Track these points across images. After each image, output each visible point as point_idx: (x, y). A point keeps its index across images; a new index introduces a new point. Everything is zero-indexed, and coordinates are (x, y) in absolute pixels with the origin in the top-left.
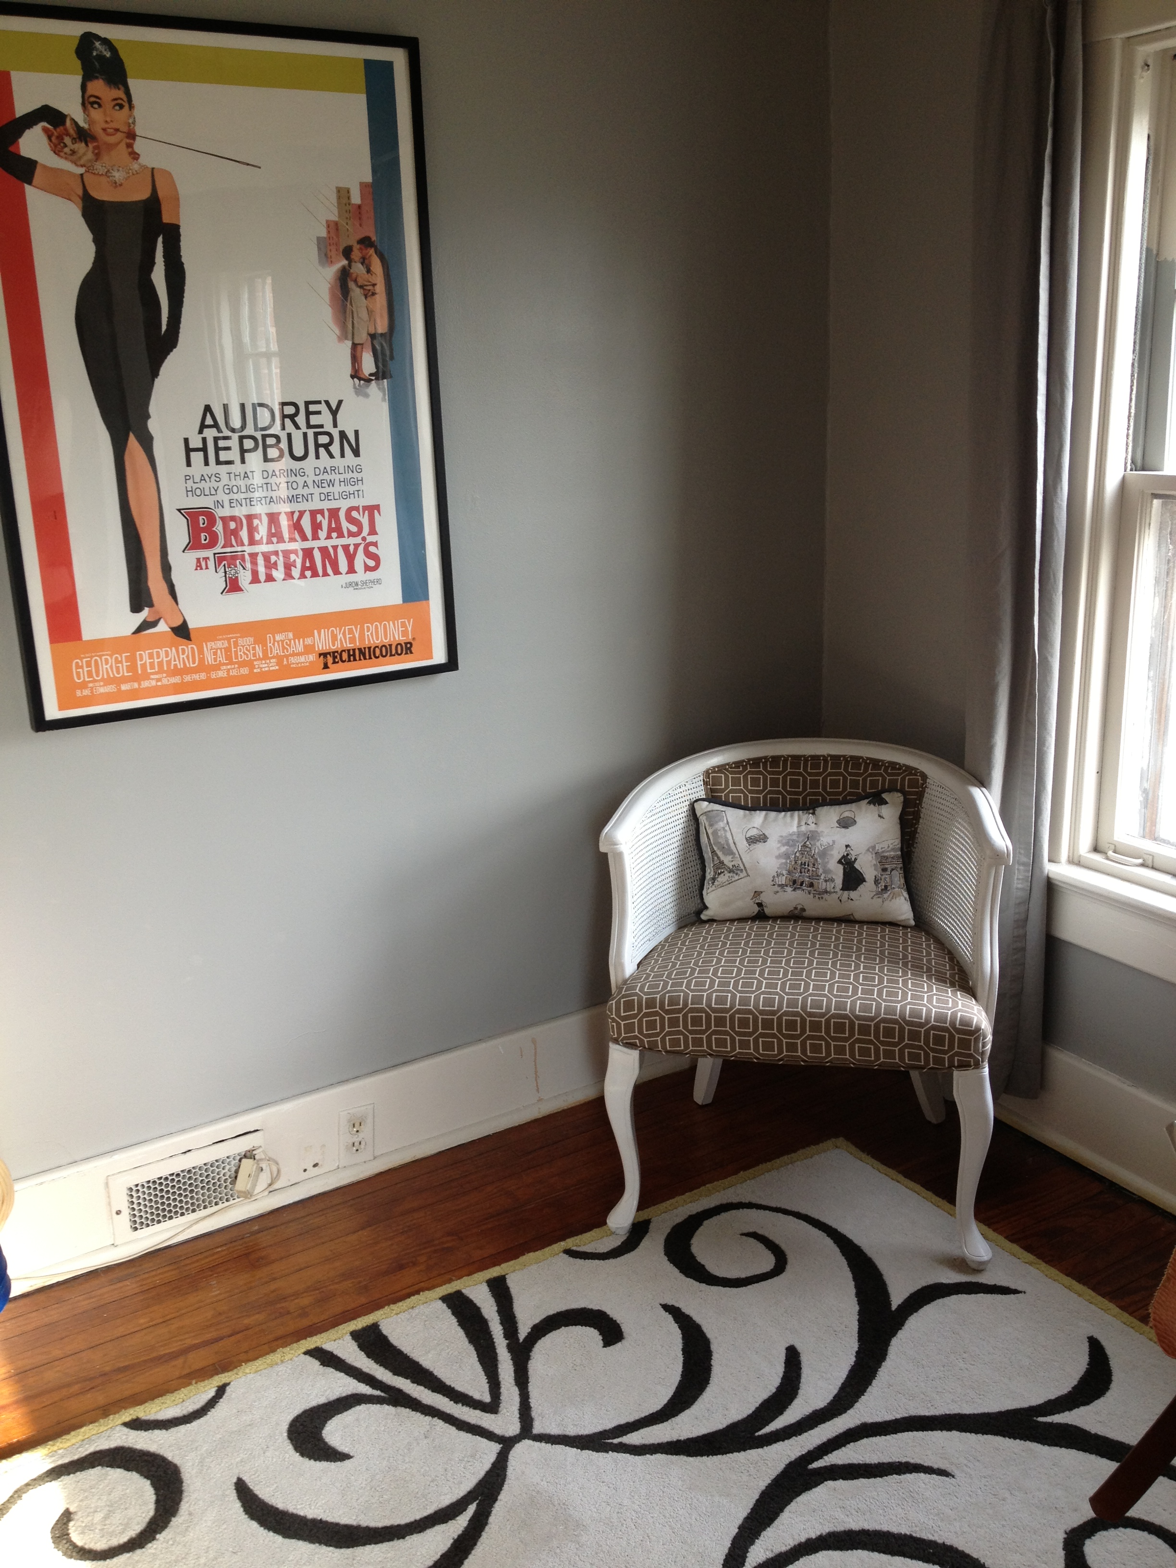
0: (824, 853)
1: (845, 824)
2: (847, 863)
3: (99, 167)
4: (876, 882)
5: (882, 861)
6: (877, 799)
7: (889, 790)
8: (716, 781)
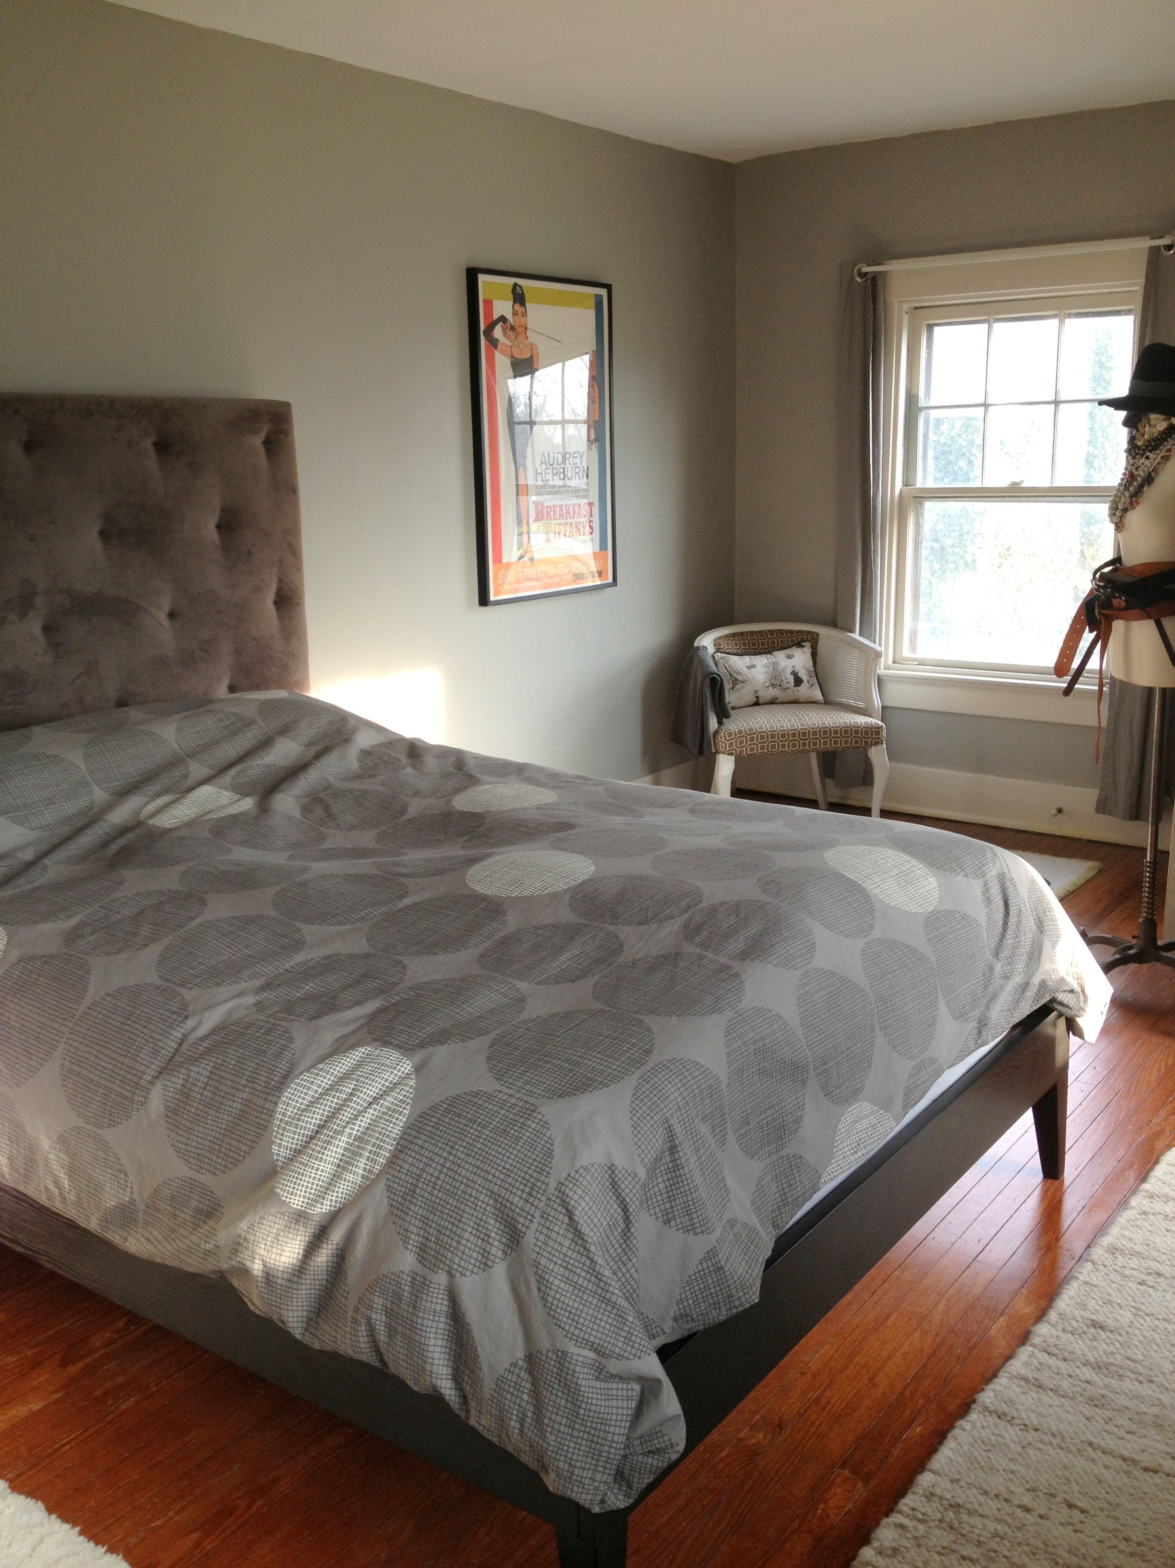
0: (784, 670)
1: (790, 657)
2: (795, 674)
3: (516, 343)
4: (808, 682)
5: (809, 672)
6: (799, 645)
7: (804, 641)
8: (719, 644)
